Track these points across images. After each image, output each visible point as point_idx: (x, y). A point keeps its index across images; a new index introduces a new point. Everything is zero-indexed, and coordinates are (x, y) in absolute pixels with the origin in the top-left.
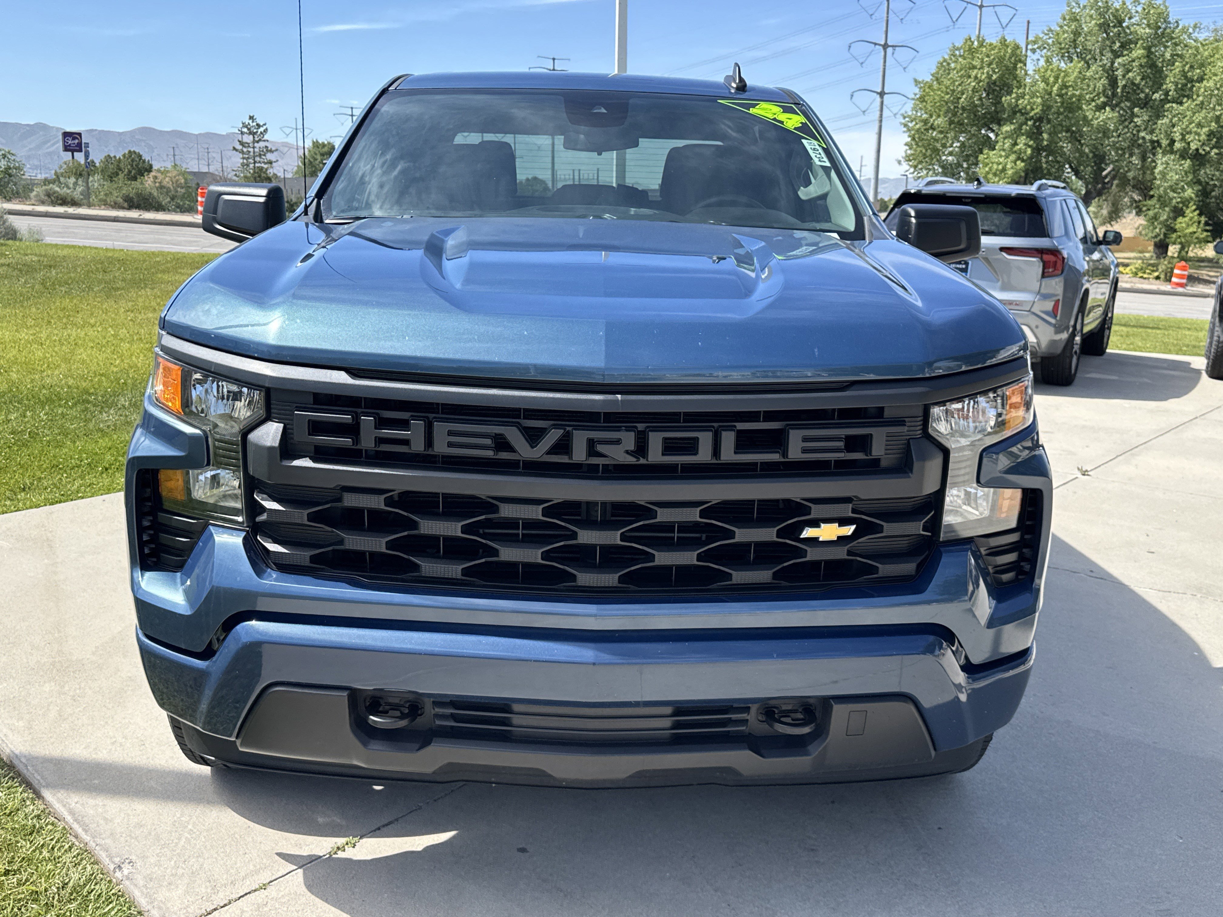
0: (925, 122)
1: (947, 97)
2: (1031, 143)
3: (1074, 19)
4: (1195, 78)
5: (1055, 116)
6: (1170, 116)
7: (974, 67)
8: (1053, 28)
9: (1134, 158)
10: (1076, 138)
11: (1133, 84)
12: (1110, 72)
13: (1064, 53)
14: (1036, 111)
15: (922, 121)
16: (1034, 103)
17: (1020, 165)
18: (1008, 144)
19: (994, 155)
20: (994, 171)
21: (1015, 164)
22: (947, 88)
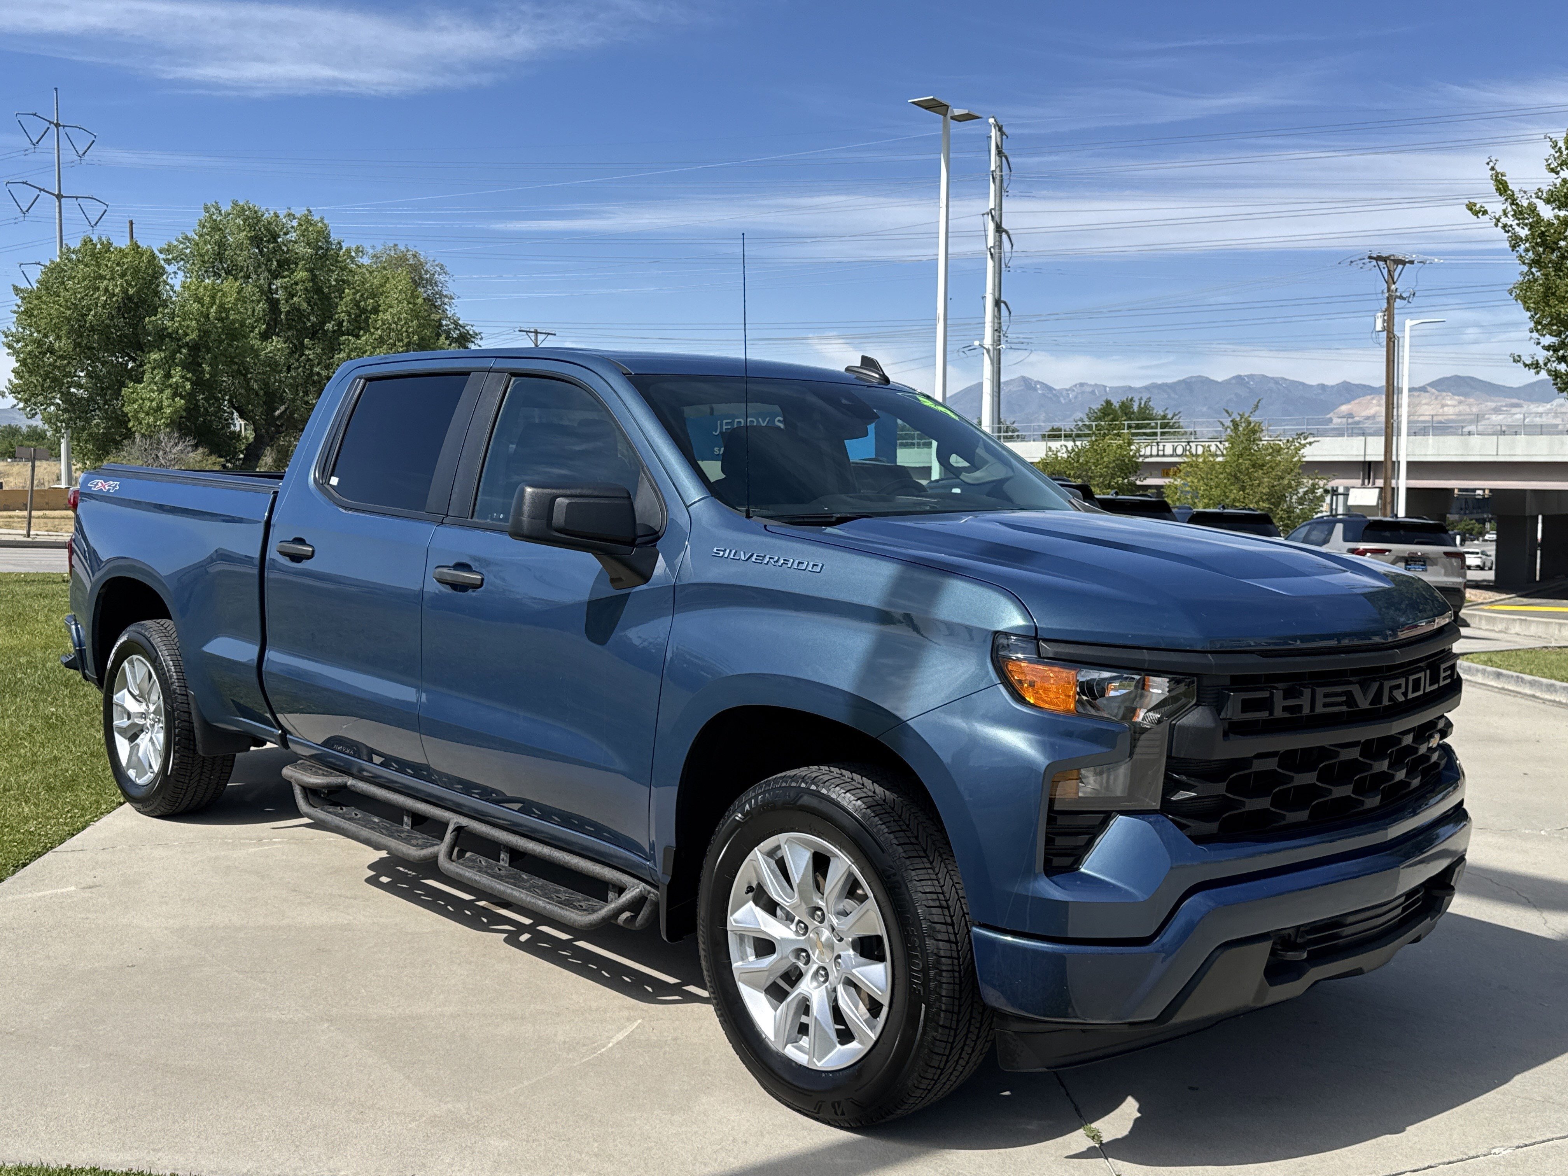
0: (39, 343)
1: (69, 312)
2: (189, 375)
3: (216, 227)
4: (369, 308)
5: (216, 344)
6: (347, 351)
7: (102, 278)
8: (189, 235)
9: (311, 397)
10: (242, 372)
11: (298, 310)
12: (269, 295)
13: (208, 267)
14: (191, 337)
15: (34, 341)
16: (188, 327)
17: (180, 402)
18: (159, 376)
19: (143, 388)
20: (146, 409)
21: (173, 400)
22: (67, 301)
